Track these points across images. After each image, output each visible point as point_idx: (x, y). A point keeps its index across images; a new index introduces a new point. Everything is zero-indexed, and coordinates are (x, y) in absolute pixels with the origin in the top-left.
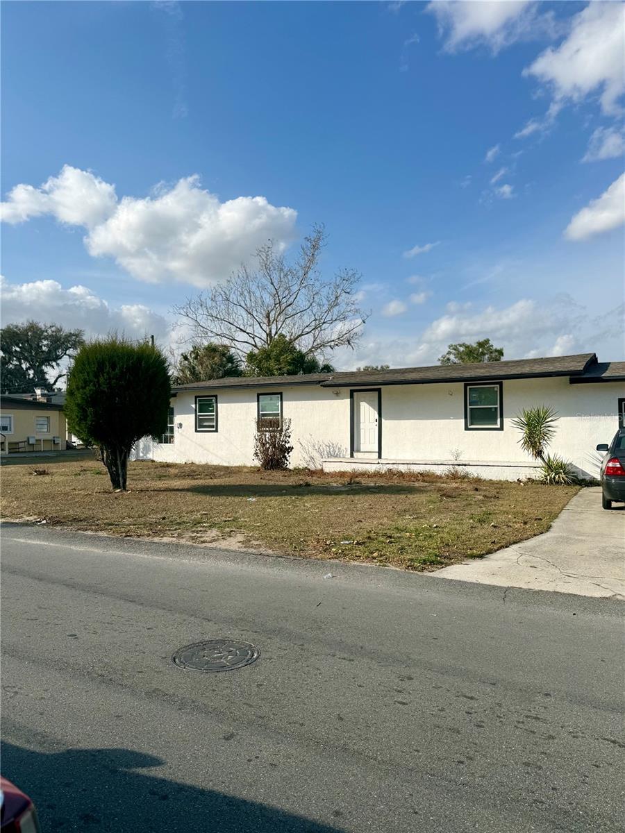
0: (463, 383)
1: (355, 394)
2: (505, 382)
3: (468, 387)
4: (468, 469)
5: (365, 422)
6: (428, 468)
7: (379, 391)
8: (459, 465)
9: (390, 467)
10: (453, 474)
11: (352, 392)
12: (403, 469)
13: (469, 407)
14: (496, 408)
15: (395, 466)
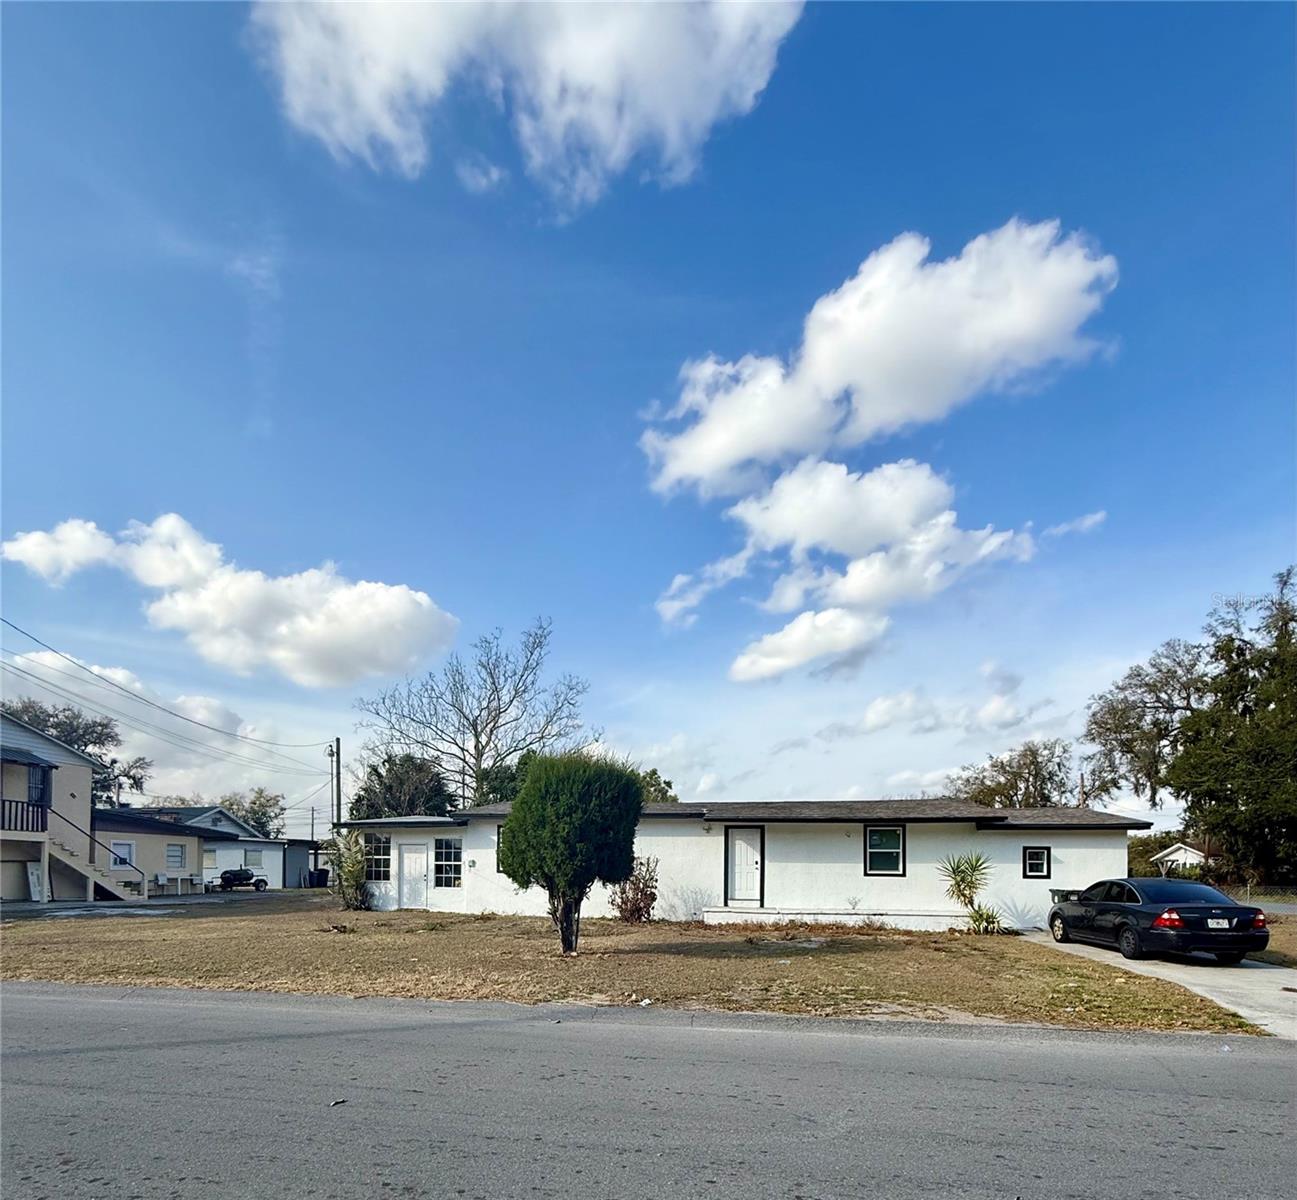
0: (862, 825)
1: (730, 831)
2: (908, 825)
3: (869, 829)
4: (884, 919)
5: (741, 865)
6: (839, 919)
7: (762, 829)
8: (875, 915)
9: (792, 917)
10: (868, 925)
11: (727, 829)
12: (809, 919)
13: (869, 850)
14: (898, 853)
15: (799, 916)
